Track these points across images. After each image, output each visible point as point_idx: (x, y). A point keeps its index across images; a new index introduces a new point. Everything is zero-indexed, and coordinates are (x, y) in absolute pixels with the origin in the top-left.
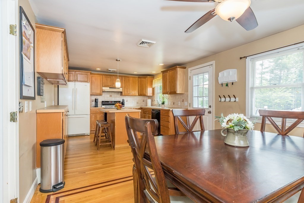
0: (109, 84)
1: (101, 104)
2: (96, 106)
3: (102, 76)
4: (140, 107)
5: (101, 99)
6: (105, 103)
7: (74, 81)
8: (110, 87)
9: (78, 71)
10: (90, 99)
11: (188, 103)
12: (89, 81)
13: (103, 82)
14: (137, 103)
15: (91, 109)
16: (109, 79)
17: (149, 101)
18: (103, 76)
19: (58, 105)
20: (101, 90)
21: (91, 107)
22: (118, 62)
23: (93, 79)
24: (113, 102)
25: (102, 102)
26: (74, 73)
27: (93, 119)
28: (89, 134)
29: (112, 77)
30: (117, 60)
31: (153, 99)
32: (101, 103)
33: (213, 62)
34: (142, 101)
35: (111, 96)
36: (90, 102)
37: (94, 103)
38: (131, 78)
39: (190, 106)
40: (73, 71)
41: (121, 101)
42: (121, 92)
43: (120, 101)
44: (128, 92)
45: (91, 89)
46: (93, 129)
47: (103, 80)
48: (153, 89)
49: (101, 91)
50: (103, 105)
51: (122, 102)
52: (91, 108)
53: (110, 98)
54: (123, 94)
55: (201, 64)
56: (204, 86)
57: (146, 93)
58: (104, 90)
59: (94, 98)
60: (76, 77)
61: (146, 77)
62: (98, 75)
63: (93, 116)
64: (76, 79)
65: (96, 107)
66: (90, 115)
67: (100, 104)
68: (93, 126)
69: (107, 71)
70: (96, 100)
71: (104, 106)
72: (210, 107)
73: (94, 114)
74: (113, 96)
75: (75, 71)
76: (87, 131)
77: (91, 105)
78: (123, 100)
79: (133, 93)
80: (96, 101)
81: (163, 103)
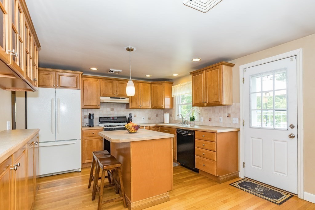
0: (110, 92)
1: (98, 121)
2: (91, 124)
3: (99, 80)
4: (154, 125)
5: (97, 114)
6: (103, 120)
7: (55, 87)
8: (112, 96)
9: (61, 71)
10: (81, 115)
11: (239, 119)
12: (79, 87)
13: (102, 89)
14: (149, 119)
15: (82, 131)
16: (110, 85)
17: (167, 116)
18: (101, 80)
19: (26, 128)
20: (97, 100)
21: (82, 127)
22: (130, 52)
23: (86, 85)
24: (116, 118)
25: (100, 118)
26: (54, 74)
27: (86, 146)
28: (80, 170)
29: (114, 82)
30: (128, 49)
31: (171, 113)
32: (98, 119)
33: (299, 52)
34: (155, 115)
35: (112, 109)
36: (82, 119)
37: (87, 120)
38: (141, 84)
39: (244, 125)
40: (53, 71)
41: (128, 116)
42: (127, 104)
43: (126, 117)
44: (137, 103)
45: (83, 99)
46: (86, 161)
47: (101, 86)
48: (172, 99)
49: (97, 103)
50: (102, 122)
51: (128, 119)
52: (83, 129)
53: (112, 112)
54: (130, 106)
55: (269, 56)
56: (275, 92)
57: (162, 105)
58: (102, 100)
59: (87, 113)
60: (58, 80)
61: (162, 82)
62: (94, 79)
63: (87, 140)
64: (57, 84)
65: (90, 126)
66: (82, 139)
67: (96, 122)
68: (87, 156)
69: (106, 73)
70: (90, 115)
71: (102, 125)
72: (292, 127)
73: (88, 138)
74: (115, 109)
75: (56, 70)
76: (77, 165)
77: (82, 123)
78: (130, 115)
79: (144, 105)
80: (90, 118)
81: (193, 119)
